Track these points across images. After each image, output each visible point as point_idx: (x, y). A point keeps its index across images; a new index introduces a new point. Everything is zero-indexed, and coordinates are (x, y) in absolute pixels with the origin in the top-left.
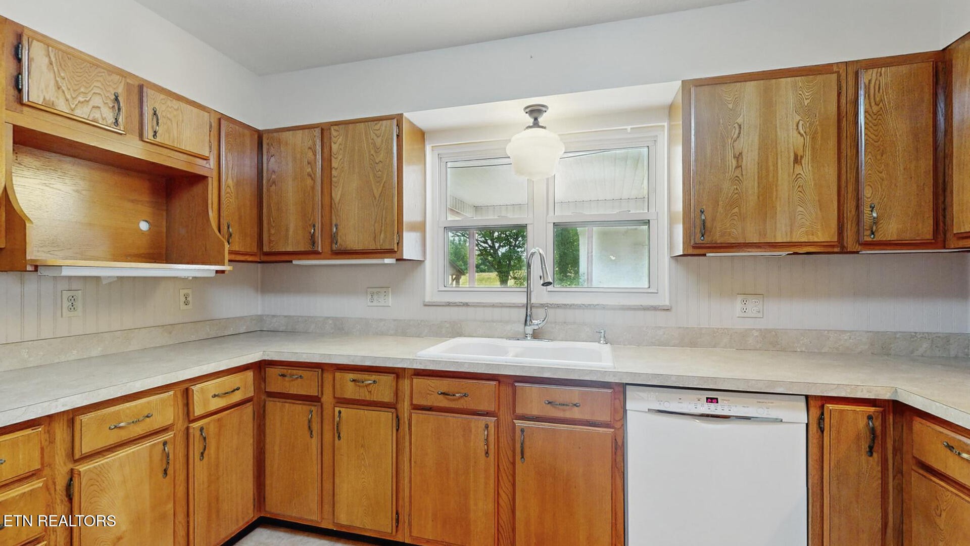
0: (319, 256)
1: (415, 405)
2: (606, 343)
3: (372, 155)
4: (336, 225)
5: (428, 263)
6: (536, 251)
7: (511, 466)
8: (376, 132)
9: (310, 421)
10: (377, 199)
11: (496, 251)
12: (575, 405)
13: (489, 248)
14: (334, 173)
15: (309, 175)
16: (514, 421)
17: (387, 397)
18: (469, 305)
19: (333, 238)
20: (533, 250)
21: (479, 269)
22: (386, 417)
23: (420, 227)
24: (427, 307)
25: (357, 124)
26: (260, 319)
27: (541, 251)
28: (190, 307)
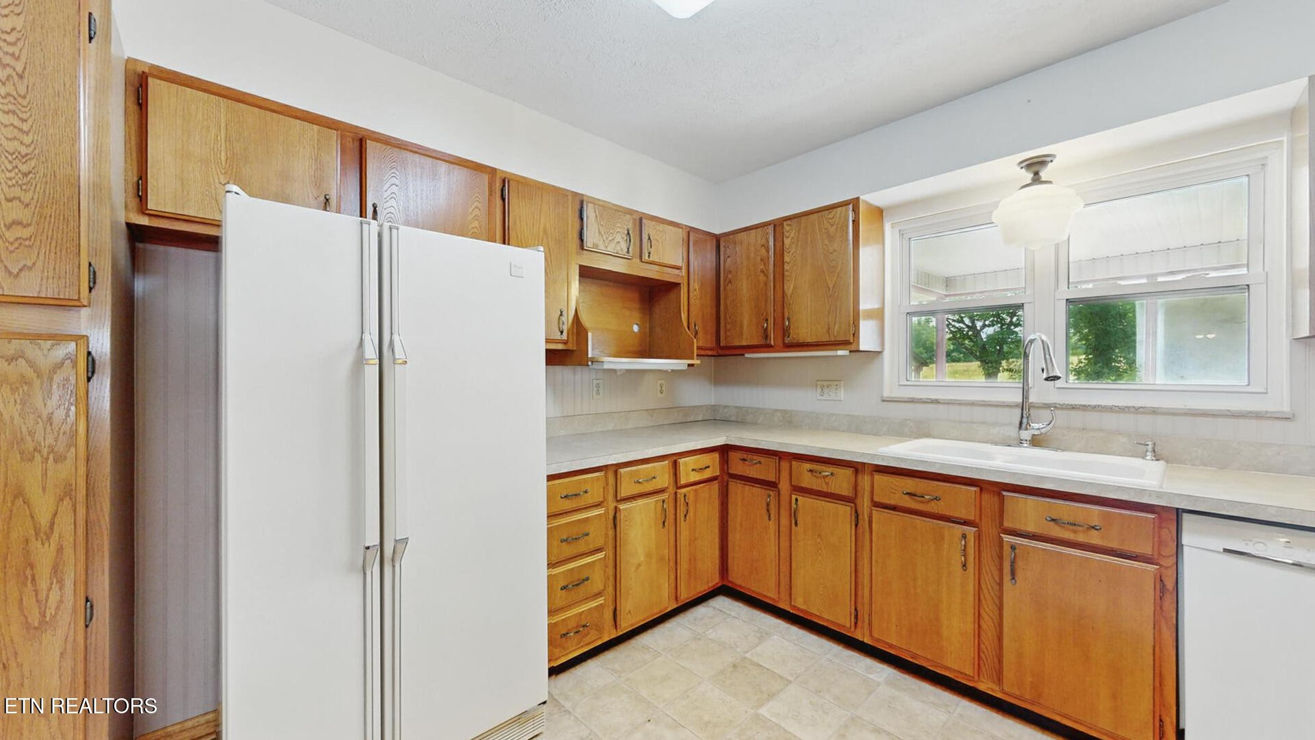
0: (772, 349)
1: (876, 502)
2: (1157, 460)
3: (826, 245)
4: (789, 319)
5: (886, 354)
6: (1037, 337)
7: (998, 588)
8: (830, 221)
9: (768, 505)
10: (831, 290)
11: (977, 333)
12: (1093, 528)
13: (966, 329)
14: (787, 267)
15: (762, 272)
16: (1001, 535)
17: (845, 490)
18: (939, 402)
19: (785, 331)
20: (1032, 337)
21: (950, 358)
22: (844, 510)
23: (878, 315)
24: (885, 403)
25: (810, 216)
26: (714, 408)
27: (1044, 338)
28: (664, 394)
